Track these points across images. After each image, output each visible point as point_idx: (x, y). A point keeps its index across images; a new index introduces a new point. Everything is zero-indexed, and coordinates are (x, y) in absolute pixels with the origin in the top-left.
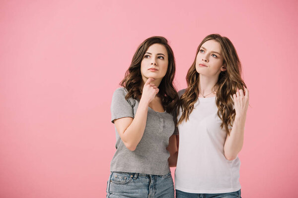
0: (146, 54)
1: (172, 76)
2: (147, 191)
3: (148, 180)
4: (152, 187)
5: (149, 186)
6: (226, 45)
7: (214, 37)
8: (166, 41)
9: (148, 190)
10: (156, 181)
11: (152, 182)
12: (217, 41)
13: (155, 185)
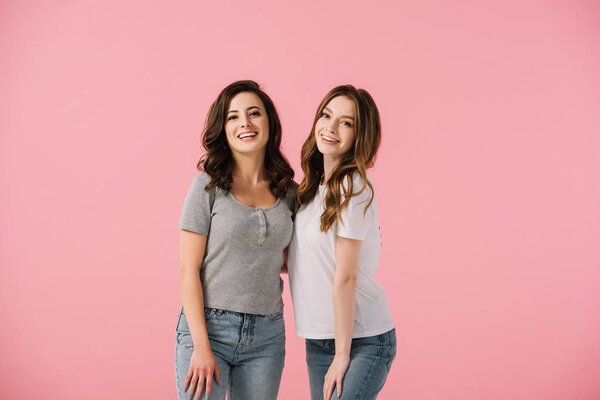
0: (230, 115)
1: (276, 138)
2: (238, 336)
3: (240, 319)
4: (246, 330)
5: (241, 327)
6: (365, 105)
7: (344, 91)
8: (256, 84)
9: (240, 334)
10: (253, 322)
11: (246, 323)
12: (350, 98)
13: (252, 328)
